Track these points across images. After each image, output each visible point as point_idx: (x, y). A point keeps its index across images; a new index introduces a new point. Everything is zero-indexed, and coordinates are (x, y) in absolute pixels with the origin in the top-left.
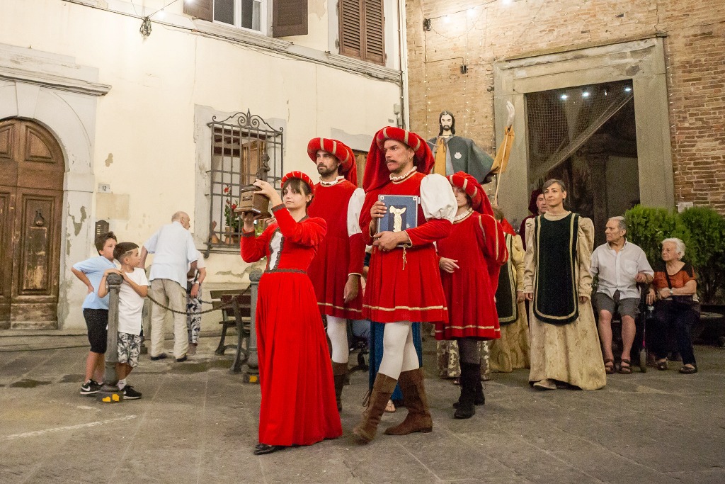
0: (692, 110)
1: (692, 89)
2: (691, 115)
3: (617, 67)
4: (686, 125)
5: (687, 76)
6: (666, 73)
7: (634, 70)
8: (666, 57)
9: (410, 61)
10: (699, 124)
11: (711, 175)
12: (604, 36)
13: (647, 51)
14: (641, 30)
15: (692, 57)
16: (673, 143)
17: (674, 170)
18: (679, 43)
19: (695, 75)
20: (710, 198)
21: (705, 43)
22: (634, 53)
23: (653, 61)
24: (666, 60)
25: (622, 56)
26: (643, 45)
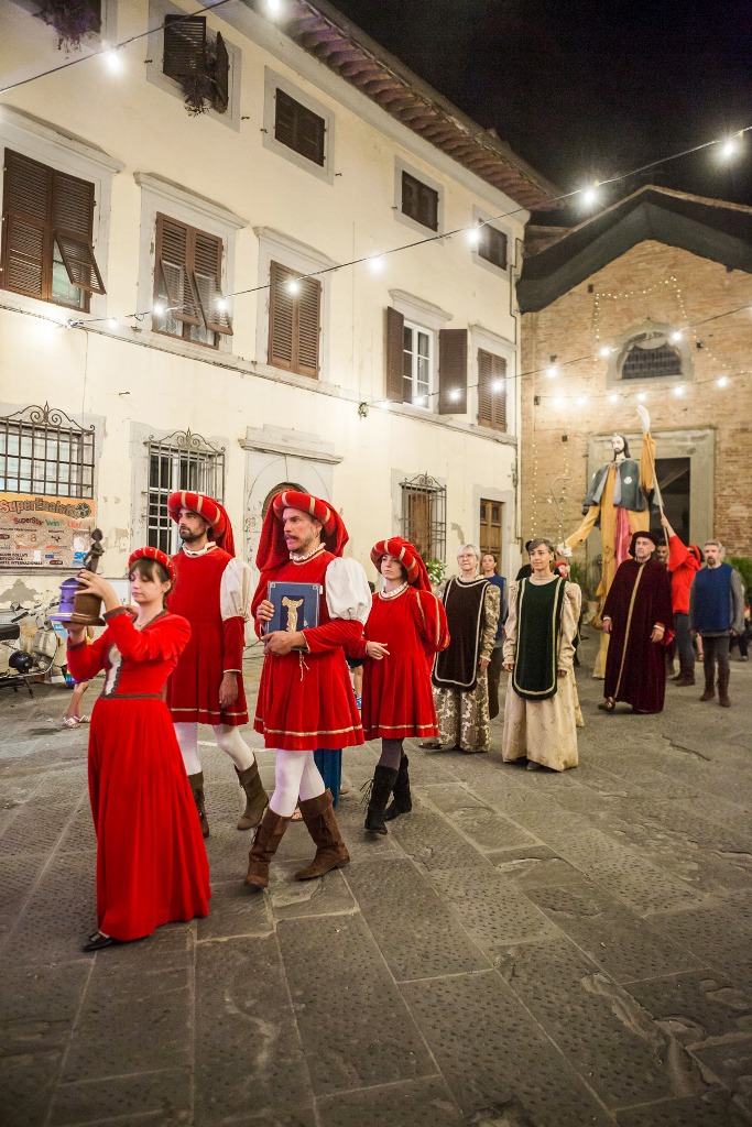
0: (730, 483)
1: (731, 468)
2: (729, 486)
3: (680, 447)
4: (725, 493)
5: (729, 459)
6: (715, 455)
7: (692, 451)
8: (716, 443)
9: (523, 429)
10: (734, 493)
11: (738, 530)
12: (673, 424)
13: (702, 438)
14: (699, 422)
15: (732, 445)
16: (715, 506)
17: (714, 524)
18: (725, 434)
19: (734, 458)
20: (737, 545)
21: (742, 436)
22: (693, 439)
23: (706, 445)
24: (715, 445)
25: (685, 440)
26: (700, 433)
